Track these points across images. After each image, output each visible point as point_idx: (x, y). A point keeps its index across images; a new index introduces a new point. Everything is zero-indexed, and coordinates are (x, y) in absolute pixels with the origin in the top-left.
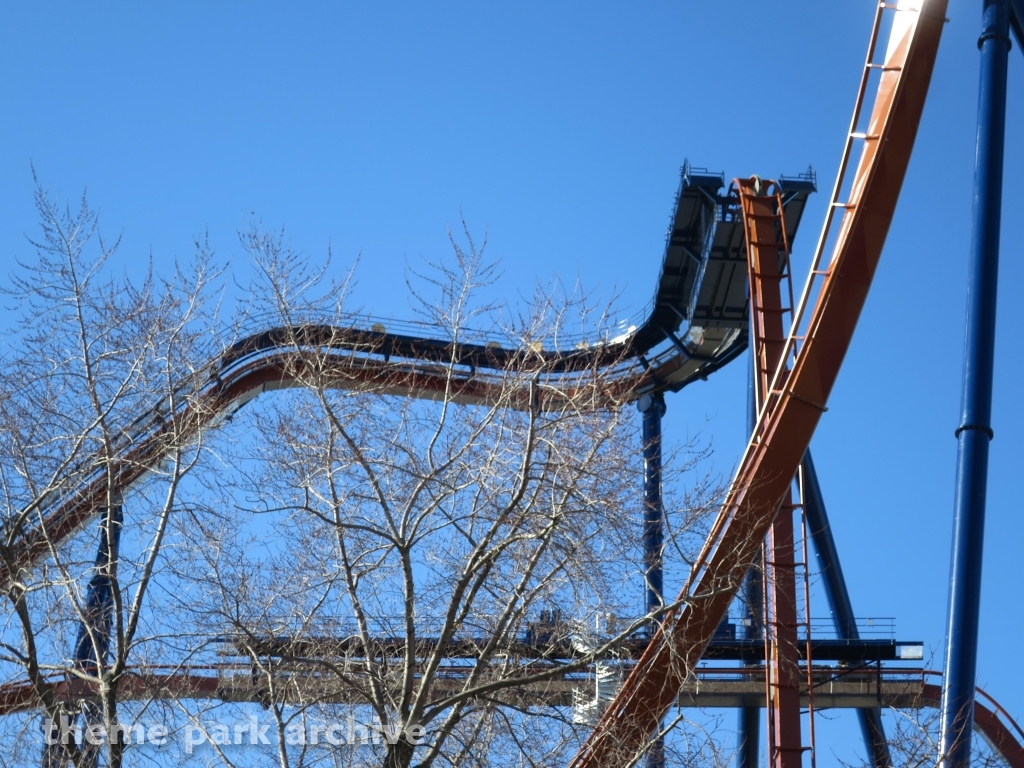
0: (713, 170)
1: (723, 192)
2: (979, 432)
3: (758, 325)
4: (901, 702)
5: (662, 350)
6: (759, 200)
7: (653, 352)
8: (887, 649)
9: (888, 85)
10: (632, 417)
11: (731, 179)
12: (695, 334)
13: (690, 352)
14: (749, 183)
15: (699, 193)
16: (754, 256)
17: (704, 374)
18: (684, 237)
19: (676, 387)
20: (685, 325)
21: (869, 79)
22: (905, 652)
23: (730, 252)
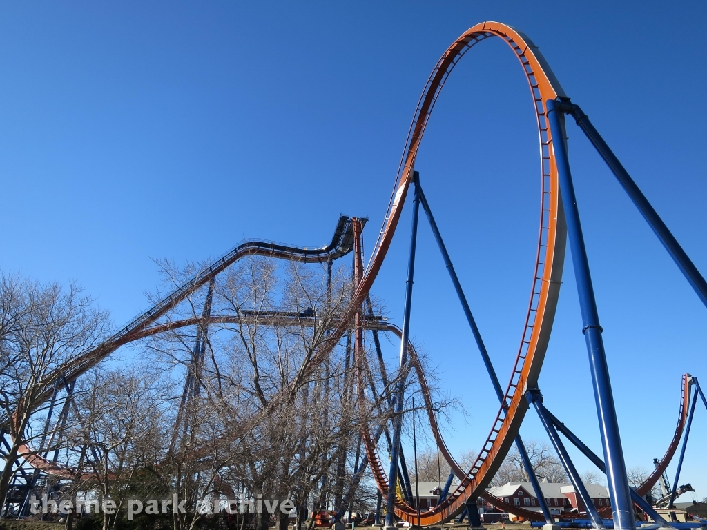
0: (347, 215)
1: (349, 220)
2: (411, 282)
3: (356, 249)
4: (381, 329)
5: (333, 251)
6: (356, 222)
7: (331, 251)
8: (380, 318)
9: (394, 208)
10: (325, 265)
11: (351, 217)
12: (341, 249)
13: (338, 252)
14: (354, 218)
15: (344, 220)
16: (355, 234)
17: (341, 257)
18: (340, 228)
19: (335, 259)
20: (338, 246)
21: (390, 207)
22: (384, 319)
23: (350, 233)
